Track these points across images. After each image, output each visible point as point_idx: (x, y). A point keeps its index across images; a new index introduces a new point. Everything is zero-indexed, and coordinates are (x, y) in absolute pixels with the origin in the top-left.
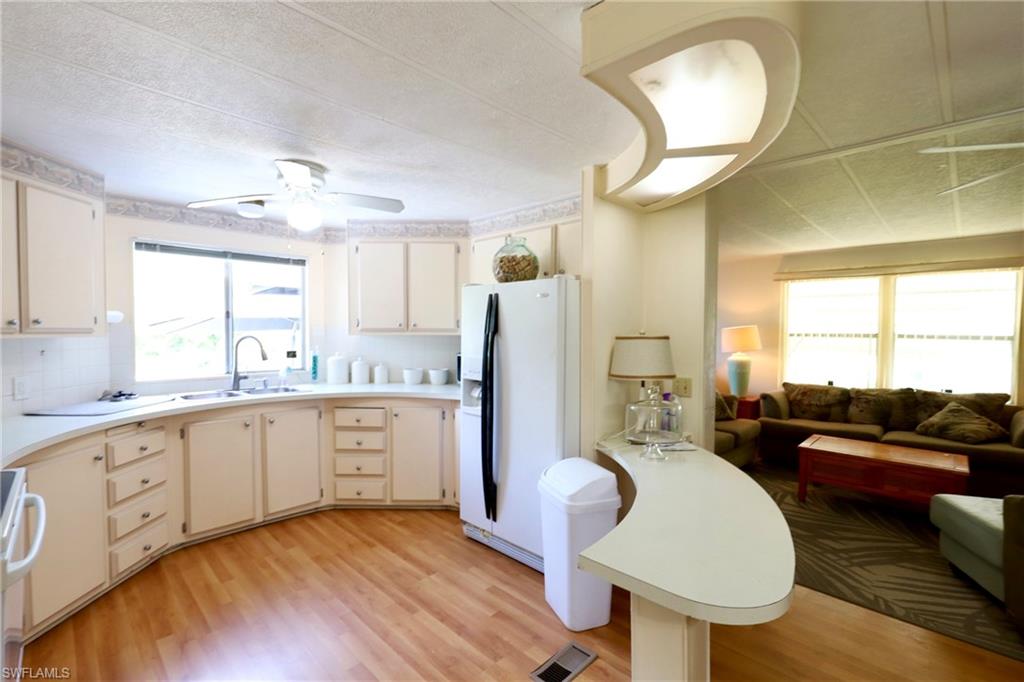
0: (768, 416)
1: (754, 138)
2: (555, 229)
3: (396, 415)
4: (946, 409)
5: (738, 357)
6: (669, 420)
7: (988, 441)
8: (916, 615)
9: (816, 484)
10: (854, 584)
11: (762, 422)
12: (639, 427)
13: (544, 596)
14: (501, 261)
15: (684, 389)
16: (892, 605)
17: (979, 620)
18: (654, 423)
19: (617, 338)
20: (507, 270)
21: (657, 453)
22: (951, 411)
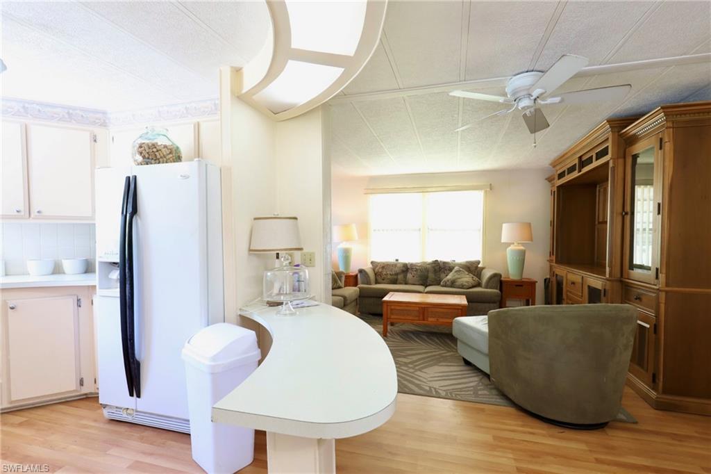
0: (363, 283)
1: (356, 53)
2: (198, 127)
3: (12, 308)
4: (454, 271)
5: (344, 245)
6: (299, 285)
7: (473, 287)
8: (451, 394)
9: (392, 324)
10: (419, 382)
11: (359, 288)
12: (276, 291)
13: (191, 455)
14: (141, 147)
15: (309, 261)
16: (439, 391)
17: (479, 388)
18: (287, 288)
19: (255, 219)
20: (147, 156)
21: (291, 310)
22: (456, 272)
